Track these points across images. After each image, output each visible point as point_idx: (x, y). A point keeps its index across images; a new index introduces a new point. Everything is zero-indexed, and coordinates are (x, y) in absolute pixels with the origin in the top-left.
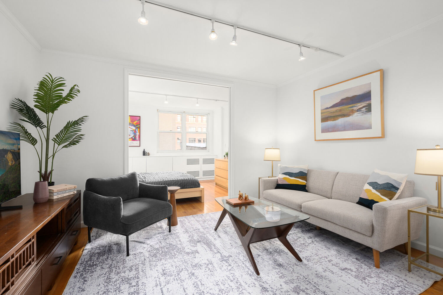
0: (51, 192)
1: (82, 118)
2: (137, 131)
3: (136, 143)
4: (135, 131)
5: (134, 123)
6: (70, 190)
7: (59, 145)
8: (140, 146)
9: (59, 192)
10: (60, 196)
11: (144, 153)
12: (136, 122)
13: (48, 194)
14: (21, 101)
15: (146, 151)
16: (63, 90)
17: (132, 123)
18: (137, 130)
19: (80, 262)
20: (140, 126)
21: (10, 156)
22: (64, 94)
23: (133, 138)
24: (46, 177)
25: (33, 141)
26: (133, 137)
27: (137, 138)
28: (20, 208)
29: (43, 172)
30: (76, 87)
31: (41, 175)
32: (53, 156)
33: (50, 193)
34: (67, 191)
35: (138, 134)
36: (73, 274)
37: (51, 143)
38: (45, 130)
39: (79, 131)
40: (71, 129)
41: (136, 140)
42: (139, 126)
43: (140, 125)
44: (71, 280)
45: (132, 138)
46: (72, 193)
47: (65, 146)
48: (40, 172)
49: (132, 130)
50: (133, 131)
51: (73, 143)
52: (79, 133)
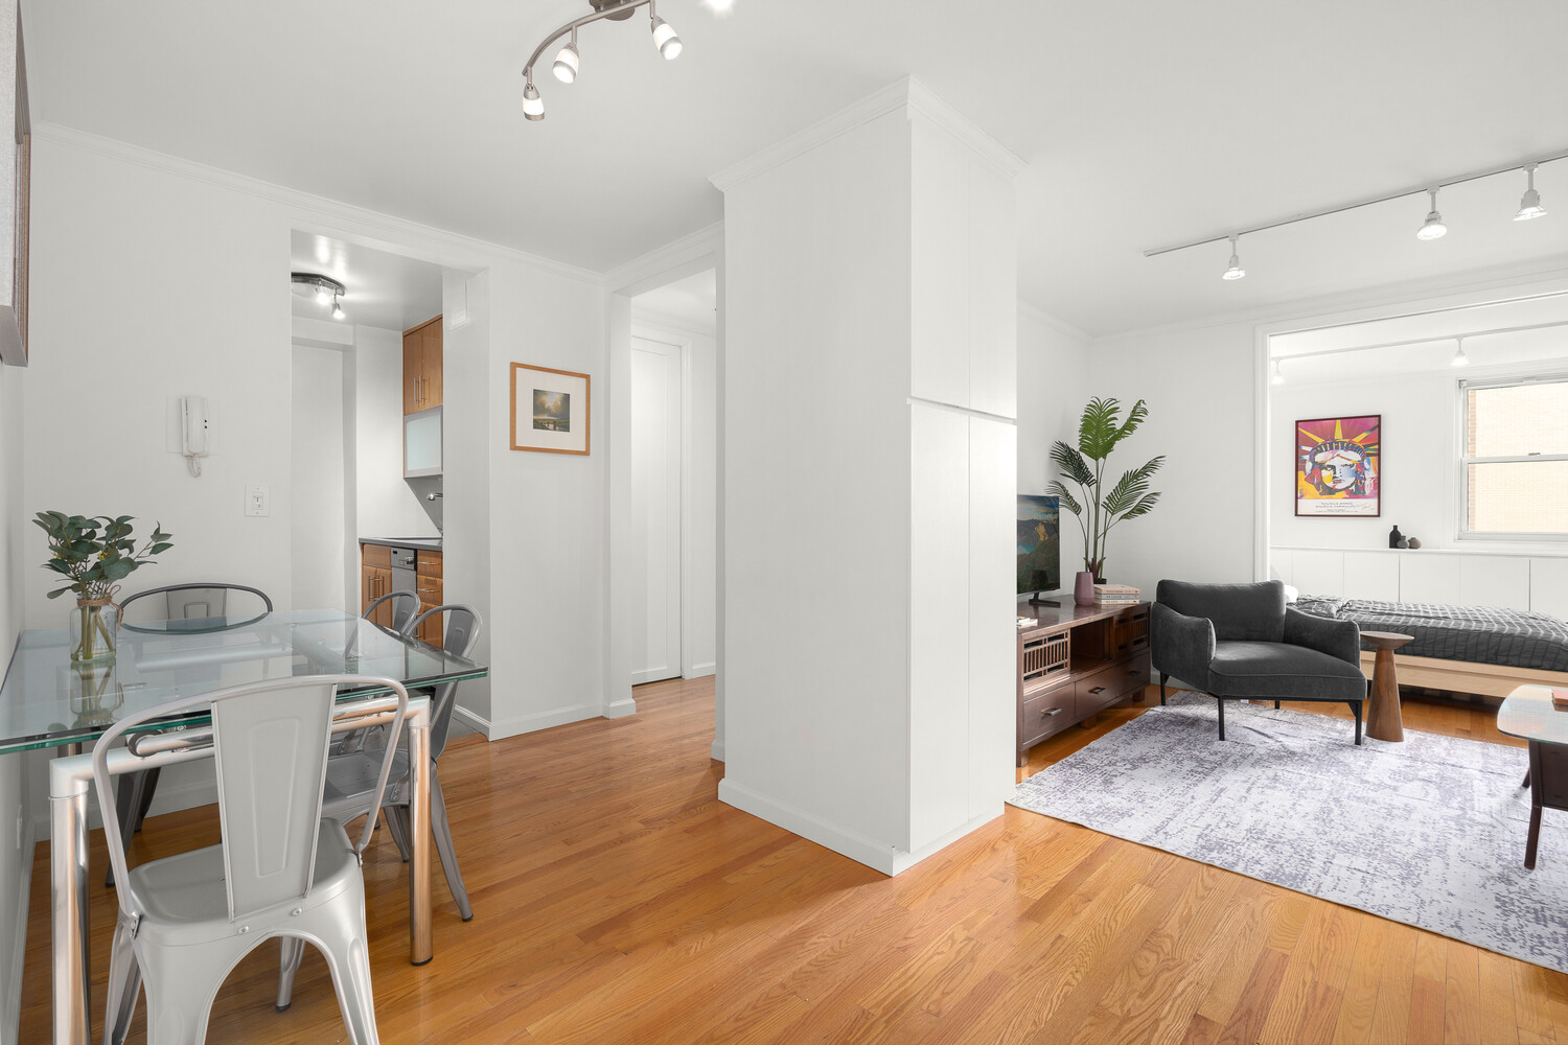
0: (1098, 593)
1: (1155, 460)
2: (1367, 466)
3: (1367, 505)
4: (1360, 465)
5: (1357, 440)
6: (1128, 595)
7: (1113, 514)
8: (1379, 516)
9: (1110, 594)
10: (1111, 602)
11: (1396, 540)
12: (1364, 435)
13: (1092, 595)
14: (1063, 445)
15: (1402, 531)
16: (1115, 419)
17: (1347, 440)
18: (1365, 463)
19: (1137, 719)
20: (1379, 449)
21: (1041, 529)
22: (1119, 425)
23: (1353, 488)
24: (1094, 567)
25: (1076, 509)
26: (1352, 485)
27: (1368, 490)
28: (1057, 605)
29: (1090, 560)
30: (1142, 405)
31: (1087, 565)
32: (1105, 533)
33: (1096, 593)
34: (1123, 597)
35: (1370, 474)
36: (1122, 727)
37: (1102, 510)
38: (1094, 487)
39: (1145, 487)
40: (1132, 486)
41: (1364, 497)
42: (1377, 447)
43: (1379, 444)
44: (1117, 730)
45: (1348, 487)
46: (1131, 602)
47: (1125, 517)
48: (1086, 559)
49: (1349, 463)
50: (1351, 466)
51: (1140, 510)
52: (1147, 492)
